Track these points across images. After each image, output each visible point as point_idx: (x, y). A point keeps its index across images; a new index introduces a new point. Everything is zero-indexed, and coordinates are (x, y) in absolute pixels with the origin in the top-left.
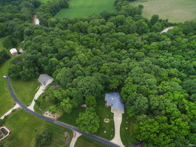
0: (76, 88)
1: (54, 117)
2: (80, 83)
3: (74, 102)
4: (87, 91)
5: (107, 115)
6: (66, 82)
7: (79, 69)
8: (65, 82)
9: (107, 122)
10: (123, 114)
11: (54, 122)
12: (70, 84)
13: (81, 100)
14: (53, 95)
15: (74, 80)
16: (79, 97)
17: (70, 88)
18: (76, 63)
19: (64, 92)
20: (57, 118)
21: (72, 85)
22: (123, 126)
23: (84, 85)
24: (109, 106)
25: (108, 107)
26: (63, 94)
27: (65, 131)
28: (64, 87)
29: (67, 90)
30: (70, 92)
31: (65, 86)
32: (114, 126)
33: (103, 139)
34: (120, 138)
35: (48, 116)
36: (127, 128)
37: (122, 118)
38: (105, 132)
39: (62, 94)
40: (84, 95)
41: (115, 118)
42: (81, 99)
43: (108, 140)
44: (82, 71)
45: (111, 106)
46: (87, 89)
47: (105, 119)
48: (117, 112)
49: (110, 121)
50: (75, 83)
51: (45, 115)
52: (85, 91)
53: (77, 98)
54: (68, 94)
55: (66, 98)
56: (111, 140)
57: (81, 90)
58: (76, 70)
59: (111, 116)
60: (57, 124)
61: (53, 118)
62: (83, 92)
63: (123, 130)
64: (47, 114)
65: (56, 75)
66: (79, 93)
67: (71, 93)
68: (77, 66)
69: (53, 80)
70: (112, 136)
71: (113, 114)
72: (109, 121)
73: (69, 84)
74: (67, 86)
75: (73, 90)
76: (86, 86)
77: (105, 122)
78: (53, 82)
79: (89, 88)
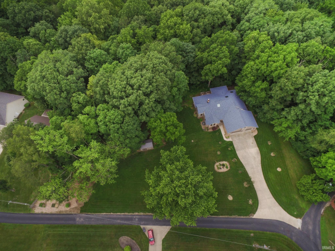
0: (108, 103)
1: (69, 205)
2: (116, 85)
3: (117, 148)
4: (149, 103)
5: (219, 153)
6: (68, 93)
7: (94, 47)
8: (64, 95)
9: (224, 170)
10: (255, 137)
11: (74, 220)
12: (83, 95)
13: (136, 136)
14: (36, 149)
15: (92, 80)
16: (130, 127)
17: (87, 109)
18: (76, 31)
19: (74, 127)
20: (79, 204)
21: (91, 97)
22: (267, 166)
23: (132, 86)
24: (214, 128)
25: (211, 130)
26: (73, 135)
27: (118, 236)
28: (66, 112)
29: (81, 117)
30: (93, 121)
31: (70, 107)
32: (245, 173)
33: (233, 217)
34: (273, 200)
35: (48, 209)
36: (279, 169)
37: (258, 148)
38: (230, 198)
39: (68, 135)
40: (144, 118)
41: (240, 154)
42: (137, 133)
43: (246, 216)
44: (107, 50)
45: (218, 126)
46: (147, 95)
47: (217, 164)
48: (239, 136)
49: (230, 164)
50: (98, 89)
51: (38, 210)
52: (141, 104)
53: (124, 133)
54: (87, 128)
55: (87, 145)
56: (254, 214)
57: (129, 105)
58: (86, 50)
59: (229, 151)
60: (86, 223)
61: (68, 209)
62: (137, 108)
63: (272, 176)
64: (42, 205)
65: (23, 82)
66: (124, 117)
67: (97, 123)
68: (86, 39)
69: (26, 101)
70: (250, 202)
71: (231, 144)
72: (229, 166)
73: (81, 97)
74: (75, 106)
75: (101, 113)
76: (140, 87)
77: (220, 171)
78: (28, 107)
79: (152, 92)
